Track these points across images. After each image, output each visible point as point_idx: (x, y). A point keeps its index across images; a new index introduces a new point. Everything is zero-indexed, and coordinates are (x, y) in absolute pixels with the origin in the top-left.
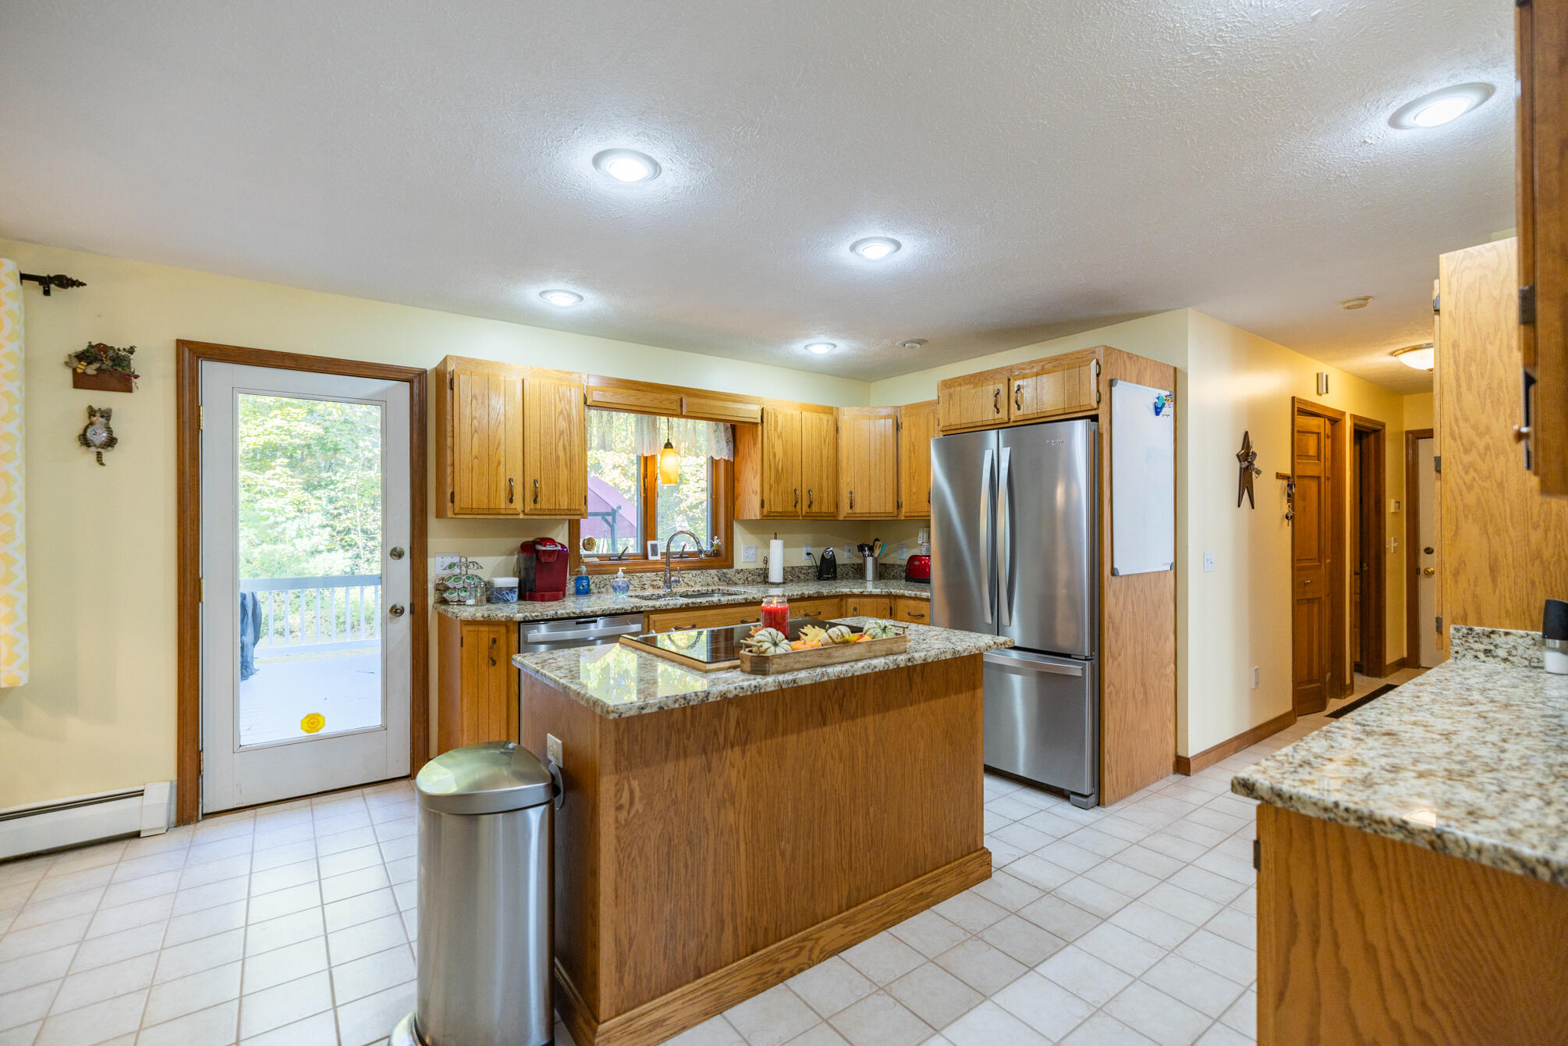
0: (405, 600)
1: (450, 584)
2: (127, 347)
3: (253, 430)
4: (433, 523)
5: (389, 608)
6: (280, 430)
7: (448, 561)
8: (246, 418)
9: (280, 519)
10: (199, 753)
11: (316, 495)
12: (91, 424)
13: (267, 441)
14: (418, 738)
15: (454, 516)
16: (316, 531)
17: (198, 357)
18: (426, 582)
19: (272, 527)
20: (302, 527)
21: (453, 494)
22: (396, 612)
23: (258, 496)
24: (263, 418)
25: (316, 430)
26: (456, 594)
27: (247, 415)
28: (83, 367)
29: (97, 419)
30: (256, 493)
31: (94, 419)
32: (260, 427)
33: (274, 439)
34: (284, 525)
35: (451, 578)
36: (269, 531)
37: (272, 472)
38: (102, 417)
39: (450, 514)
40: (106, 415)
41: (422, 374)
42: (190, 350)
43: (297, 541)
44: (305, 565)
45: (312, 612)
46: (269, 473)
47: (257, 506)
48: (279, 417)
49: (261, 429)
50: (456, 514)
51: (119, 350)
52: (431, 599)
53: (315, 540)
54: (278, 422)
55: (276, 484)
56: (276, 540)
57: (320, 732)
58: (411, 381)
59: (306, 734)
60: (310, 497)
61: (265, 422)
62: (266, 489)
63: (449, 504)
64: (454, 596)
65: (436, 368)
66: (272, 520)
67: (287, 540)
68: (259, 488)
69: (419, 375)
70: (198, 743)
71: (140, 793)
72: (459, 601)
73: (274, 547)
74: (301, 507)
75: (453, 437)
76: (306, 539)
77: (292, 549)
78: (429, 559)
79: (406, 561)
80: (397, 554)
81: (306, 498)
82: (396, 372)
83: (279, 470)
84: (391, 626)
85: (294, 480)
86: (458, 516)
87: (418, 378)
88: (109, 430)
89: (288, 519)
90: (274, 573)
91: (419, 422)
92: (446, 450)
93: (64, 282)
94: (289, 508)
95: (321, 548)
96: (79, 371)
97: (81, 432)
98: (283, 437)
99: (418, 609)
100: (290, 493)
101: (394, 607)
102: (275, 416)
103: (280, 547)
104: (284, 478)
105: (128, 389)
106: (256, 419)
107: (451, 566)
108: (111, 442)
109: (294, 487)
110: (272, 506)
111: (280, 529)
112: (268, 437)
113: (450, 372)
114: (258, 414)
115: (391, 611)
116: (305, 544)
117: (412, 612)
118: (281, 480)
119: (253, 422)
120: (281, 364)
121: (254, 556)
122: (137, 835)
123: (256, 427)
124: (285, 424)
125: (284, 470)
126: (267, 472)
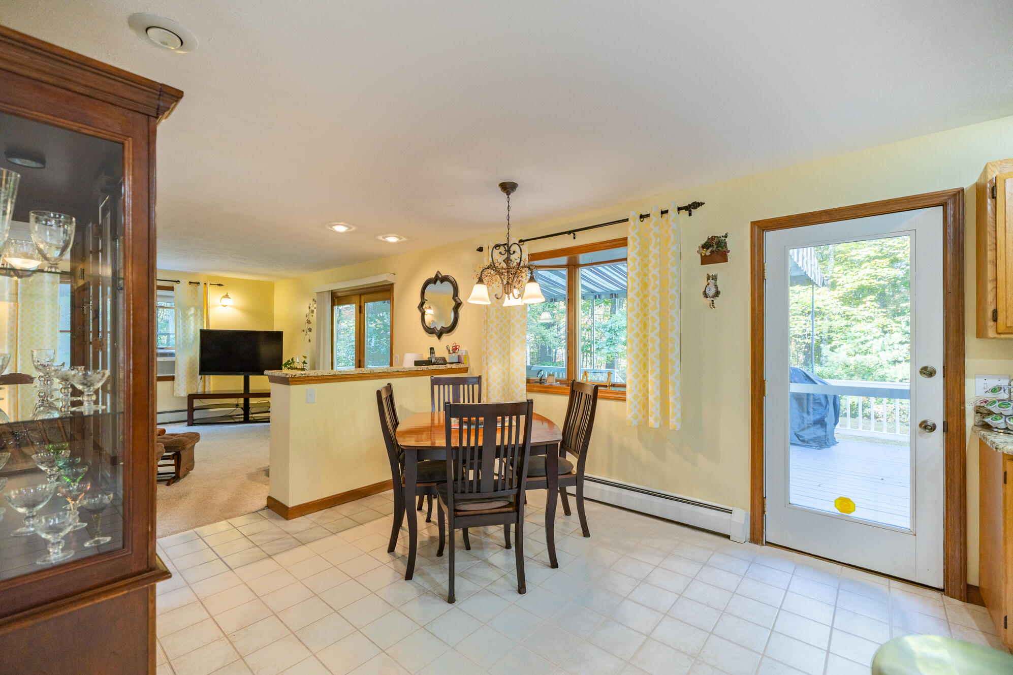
0: (937, 417)
1: (994, 409)
2: (724, 235)
3: (850, 279)
4: (972, 343)
5: (919, 422)
6: (869, 276)
7: (993, 383)
8: (846, 272)
9: (868, 338)
10: (763, 498)
11: (897, 320)
12: (708, 284)
13: (860, 285)
14: (953, 557)
15: (998, 336)
16: (896, 346)
17: (763, 230)
18: (962, 402)
19: (862, 343)
20: (886, 343)
21: (995, 312)
22: (925, 428)
23: (854, 323)
24: (857, 270)
25: (896, 272)
26: (1002, 420)
27: (846, 270)
28: (704, 252)
29: (711, 281)
30: (853, 320)
31: (709, 281)
32: (855, 276)
33: (865, 283)
34: (871, 342)
35: (995, 402)
36: (861, 346)
37: (863, 306)
38: (713, 279)
39: (991, 333)
40: (715, 278)
41: (958, 195)
42: (758, 227)
43: (882, 354)
44: (887, 371)
45: (893, 406)
46: (861, 307)
47: (852, 329)
48: (869, 267)
49: (856, 277)
50: (1000, 334)
51: (720, 237)
52: (970, 420)
53: (896, 353)
54: (868, 271)
55: (867, 314)
56: (866, 352)
57: (851, 515)
58: (944, 205)
59: (839, 512)
60: (892, 321)
61: (858, 273)
62: (859, 318)
63: (991, 323)
64: (1000, 423)
65: (977, 184)
66: (862, 339)
67: (873, 353)
68: (854, 317)
69: (955, 195)
70: (763, 492)
71: (730, 512)
72: (1007, 428)
73: (865, 357)
74: (886, 329)
75: (996, 250)
76: (888, 352)
77: (877, 359)
78: (966, 380)
79: (938, 379)
80: (928, 372)
81: (888, 323)
82: (926, 199)
83: (868, 304)
84: (919, 439)
85: (880, 310)
86: (1003, 336)
87: (952, 199)
88: (716, 286)
89: (875, 338)
90: (864, 375)
91: (954, 243)
92: (986, 265)
93: (696, 205)
94: (875, 330)
95: (900, 359)
96: (703, 254)
97: (704, 290)
98: (871, 281)
99: (953, 428)
100: (876, 320)
101: (925, 422)
102: (866, 268)
103: (868, 356)
104: (873, 309)
105: (726, 260)
106: (852, 271)
107: (994, 390)
108: (717, 294)
109: (879, 315)
110: (862, 329)
111: (868, 344)
112: (860, 282)
113: (991, 181)
114: (853, 268)
115: (920, 425)
116: (888, 356)
117: (946, 430)
118: (870, 310)
119: (851, 273)
120: (819, 220)
121: (851, 362)
122: (728, 537)
123: (852, 276)
124: (873, 272)
125: (872, 303)
126: (860, 306)
